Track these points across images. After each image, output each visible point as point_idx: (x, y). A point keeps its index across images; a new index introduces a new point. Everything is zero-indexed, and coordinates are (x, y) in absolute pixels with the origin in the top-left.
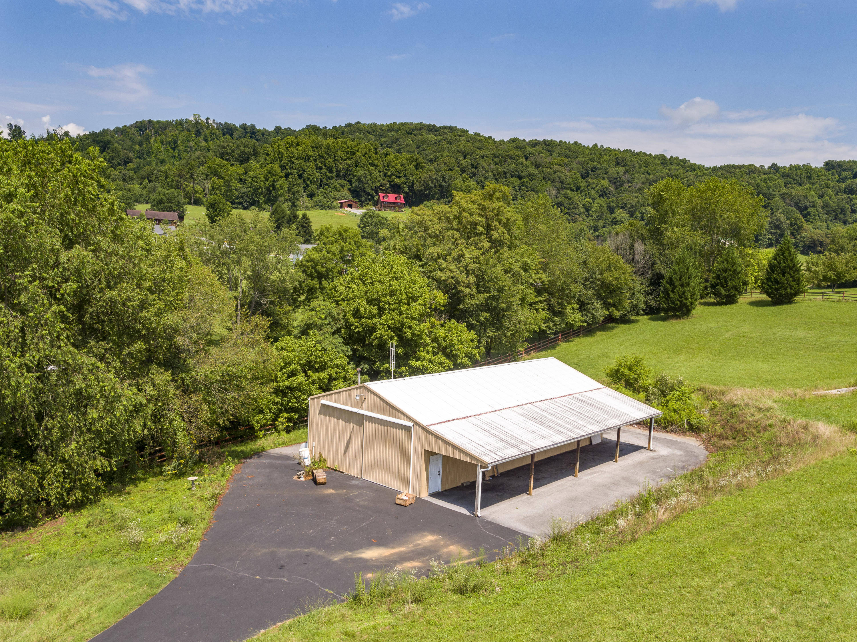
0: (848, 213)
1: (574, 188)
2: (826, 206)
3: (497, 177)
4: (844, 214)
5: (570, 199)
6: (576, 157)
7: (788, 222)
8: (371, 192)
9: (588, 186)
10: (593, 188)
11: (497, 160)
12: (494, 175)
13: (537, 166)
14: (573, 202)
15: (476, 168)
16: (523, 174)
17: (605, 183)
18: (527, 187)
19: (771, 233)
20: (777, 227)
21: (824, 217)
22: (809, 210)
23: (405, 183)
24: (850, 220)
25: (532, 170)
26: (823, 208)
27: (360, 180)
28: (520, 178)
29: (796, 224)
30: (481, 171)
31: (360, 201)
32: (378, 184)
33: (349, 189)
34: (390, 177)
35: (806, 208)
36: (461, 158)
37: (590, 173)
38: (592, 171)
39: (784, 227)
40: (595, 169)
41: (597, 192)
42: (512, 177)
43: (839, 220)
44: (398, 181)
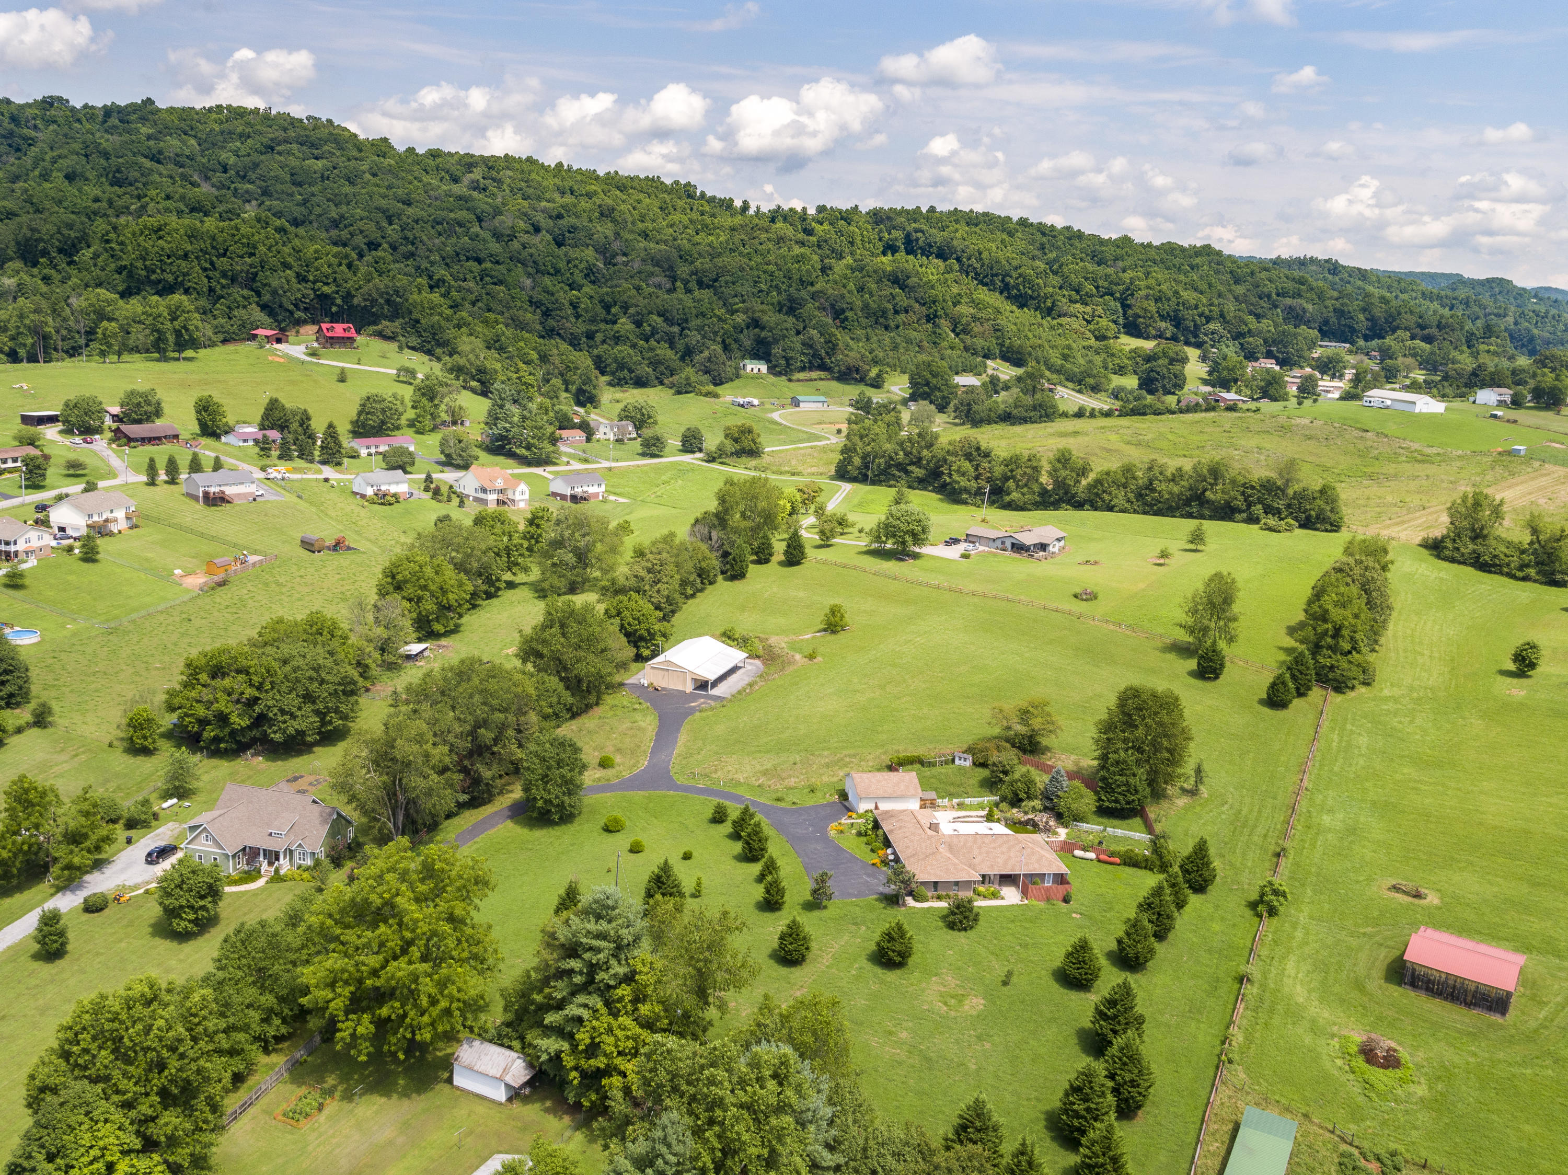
0: (890, 314)
1: (552, 271)
2: (866, 306)
3: (448, 261)
4: (886, 318)
5: (553, 294)
6: (539, 199)
7: (822, 340)
8: (291, 307)
9: (569, 262)
10: (576, 266)
11: (439, 227)
12: (444, 259)
13: (497, 236)
14: (557, 300)
15: (413, 244)
16: (482, 255)
17: (589, 254)
18: (492, 277)
19: (804, 354)
20: (811, 347)
21: (864, 321)
22: (847, 314)
23: (337, 292)
24: (892, 325)
25: (495, 247)
26: (862, 310)
27: (274, 293)
28: (479, 261)
29: (830, 342)
30: (422, 251)
31: (276, 321)
32: (299, 296)
33: (258, 304)
34: (314, 282)
35: (843, 311)
36: (384, 224)
37: (567, 235)
38: (570, 232)
39: (818, 347)
40: (573, 229)
41: (581, 271)
42: (468, 259)
43: (881, 324)
44: (326, 289)
